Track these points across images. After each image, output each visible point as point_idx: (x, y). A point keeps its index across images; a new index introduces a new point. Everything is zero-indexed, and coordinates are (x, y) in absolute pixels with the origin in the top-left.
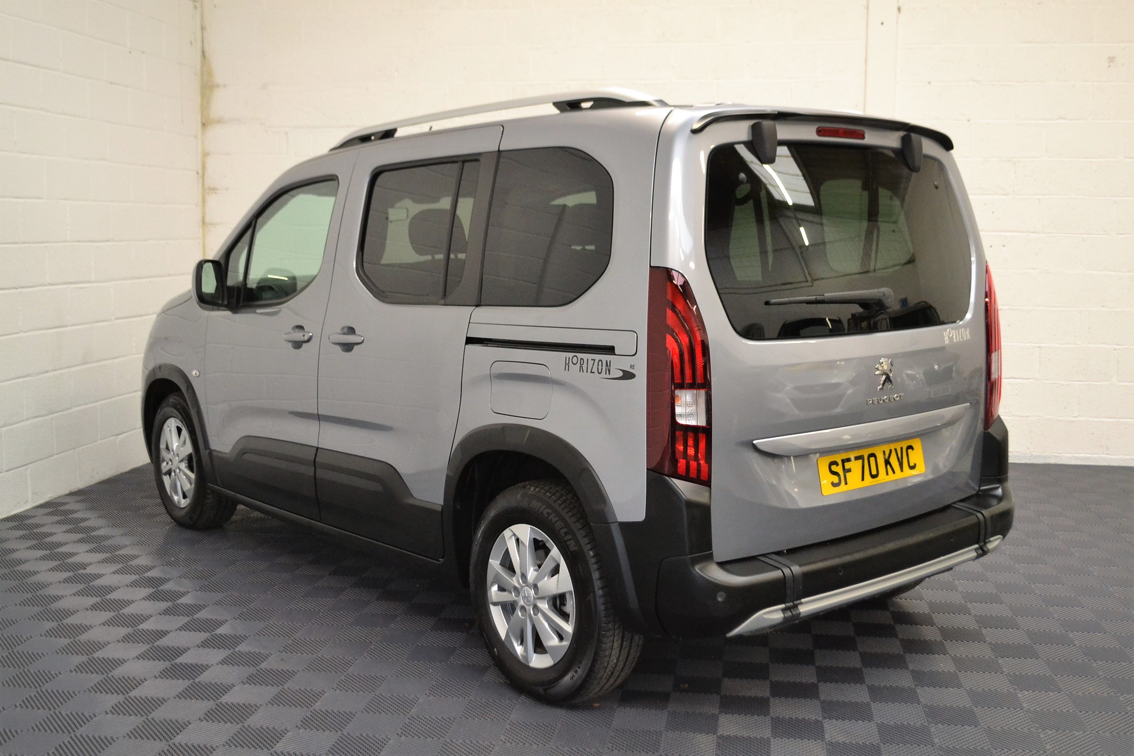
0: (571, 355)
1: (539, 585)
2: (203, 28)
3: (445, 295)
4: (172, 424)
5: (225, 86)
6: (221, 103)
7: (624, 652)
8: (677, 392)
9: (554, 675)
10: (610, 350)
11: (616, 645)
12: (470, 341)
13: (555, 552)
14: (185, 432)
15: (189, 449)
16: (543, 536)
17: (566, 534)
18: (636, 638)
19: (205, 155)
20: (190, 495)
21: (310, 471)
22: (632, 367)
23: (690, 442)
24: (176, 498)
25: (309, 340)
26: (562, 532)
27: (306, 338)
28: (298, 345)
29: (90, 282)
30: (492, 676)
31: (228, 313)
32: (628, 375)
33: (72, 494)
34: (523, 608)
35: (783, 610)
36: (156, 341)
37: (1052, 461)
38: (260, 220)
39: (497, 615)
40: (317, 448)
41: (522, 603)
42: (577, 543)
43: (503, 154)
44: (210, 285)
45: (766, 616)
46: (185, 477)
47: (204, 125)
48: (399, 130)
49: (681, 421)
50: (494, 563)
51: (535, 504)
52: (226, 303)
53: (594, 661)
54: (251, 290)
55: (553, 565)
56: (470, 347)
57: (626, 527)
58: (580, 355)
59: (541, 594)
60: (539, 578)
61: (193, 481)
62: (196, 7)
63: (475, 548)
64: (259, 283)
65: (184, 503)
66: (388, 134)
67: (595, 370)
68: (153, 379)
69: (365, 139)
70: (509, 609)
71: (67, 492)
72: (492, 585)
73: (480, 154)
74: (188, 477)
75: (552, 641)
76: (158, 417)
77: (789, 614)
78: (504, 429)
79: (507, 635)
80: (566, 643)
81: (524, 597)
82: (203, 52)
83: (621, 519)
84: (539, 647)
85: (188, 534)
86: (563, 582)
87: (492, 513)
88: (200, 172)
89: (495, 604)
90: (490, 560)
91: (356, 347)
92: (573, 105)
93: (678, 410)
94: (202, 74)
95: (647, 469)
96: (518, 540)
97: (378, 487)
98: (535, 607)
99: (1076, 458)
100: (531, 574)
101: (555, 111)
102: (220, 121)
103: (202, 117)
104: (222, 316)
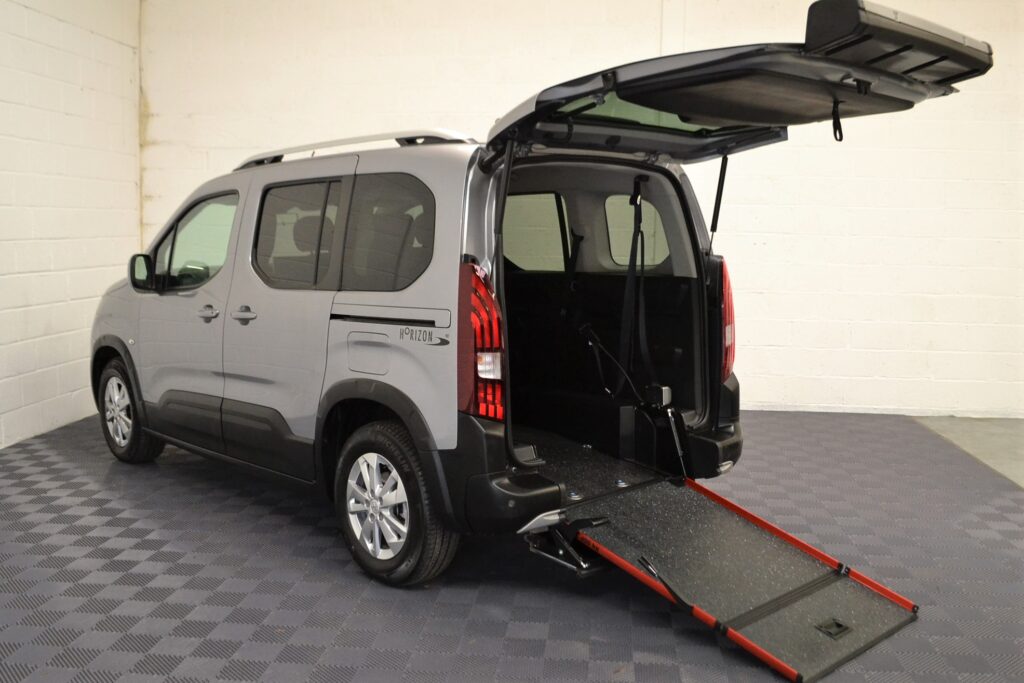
0: (404, 327)
1: (384, 498)
2: (141, 70)
3: (316, 282)
4: (114, 382)
5: (157, 115)
6: (155, 129)
7: (445, 546)
8: (479, 354)
9: (393, 564)
10: (431, 323)
11: (438, 541)
12: (334, 317)
13: (394, 473)
14: (124, 388)
15: (127, 401)
16: (386, 462)
17: (402, 459)
18: (454, 536)
19: (143, 169)
20: (128, 437)
21: (217, 416)
22: (447, 336)
23: (490, 391)
24: (117, 439)
25: (216, 316)
26: (399, 458)
27: (214, 315)
28: (208, 320)
29: (50, 271)
30: (352, 567)
31: (156, 295)
32: (444, 342)
33: (36, 437)
34: (372, 515)
35: (559, 514)
36: (102, 317)
37: (801, 409)
38: (180, 224)
39: (354, 521)
40: (223, 399)
41: (371, 511)
42: (410, 467)
43: (358, 178)
44: (142, 273)
45: (546, 518)
46: (124, 422)
47: (141, 146)
48: (284, 156)
49: (482, 376)
50: (352, 482)
51: (381, 438)
52: (154, 287)
53: (423, 553)
54: (174, 277)
55: (393, 483)
56: (334, 321)
57: (442, 453)
58: (411, 328)
59: (384, 505)
60: (383, 492)
61: (130, 426)
62: (135, 53)
63: (338, 472)
64: (180, 272)
65: (124, 443)
66: (277, 159)
67: (421, 338)
68: (99, 346)
69: (260, 162)
70: (362, 516)
71: (33, 436)
72: (351, 498)
73: (342, 177)
74: (127, 423)
75: (393, 539)
76: (103, 377)
77: (563, 516)
78: (357, 382)
79: (361, 536)
80: (402, 540)
81: (373, 507)
82: (141, 88)
83: (440, 447)
84: (384, 544)
85: (127, 467)
86: (400, 495)
87: (349, 445)
88: (138, 182)
89: (353, 513)
90: (349, 481)
91: (251, 322)
92: (410, 141)
93: (480, 368)
94: (140, 105)
95: (459, 411)
96: (368, 465)
97: (265, 427)
98: (381, 515)
99: (819, 407)
100: (378, 489)
101: (397, 145)
102: (154, 143)
103: (140, 139)
104: (152, 297)
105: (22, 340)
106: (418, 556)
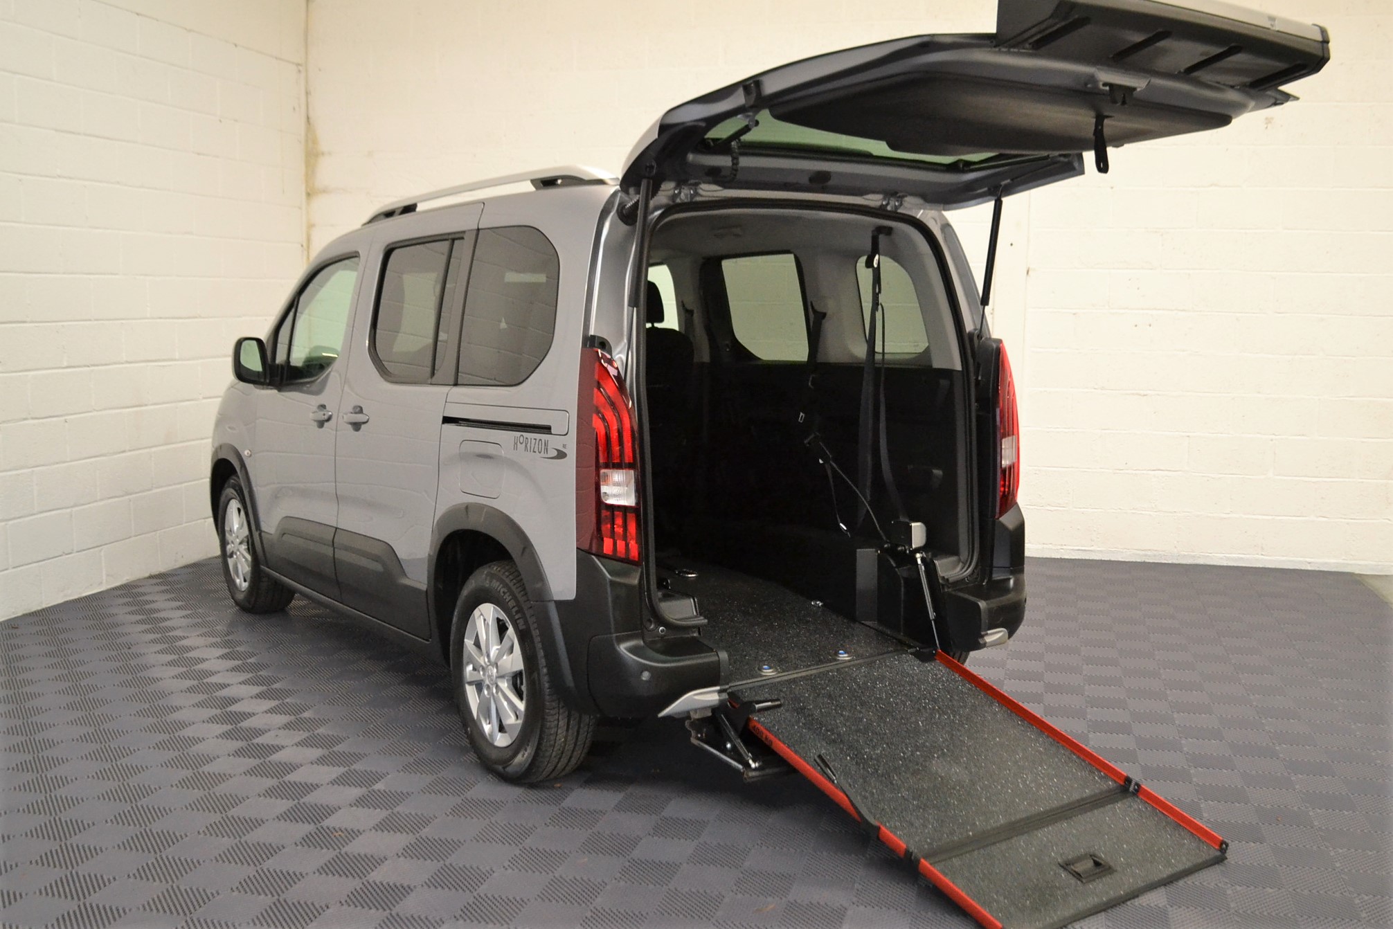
0: (518, 434)
1: (499, 664)
2: (307, 93)
3: (433, 374)
4: (234, 505)
5: (330, 154)
6: (327, 173)
7: (573, 732)
8: (603, 471)
9: (510, 753)
10: (546, 429)
11: (561, 723)
12: (447, 420)
13: (511, 631)
14: (242, 513)
15: (245, 532)
16: (503, 616)
17: (518, 612)
18: (586, 719)
19: (311, 226)
20: (248, 578)
21: (329, 551)
22: (564, 446)
23: (619, 521)
24: (238, 581)
25: (329, 419)
26: (515, 611)
27: (326, 417)
28: (321, 424)
29: (175, 360)
30: (472, 756)
31: (275, 391)
32: (561, 455)
33: (151, 577)
34: (488, 687)
35: (720, 692)
36: (222, 421)
39: (471, 692)
40: (336, 528)
41: (487, 682)
42: (526, 622)
43: (480, 231)
44: (253, 362)
45: (696, 697)
46: (244, 560)
47: (308, 195)
48: (419, 205)
49: (610, 501)
50: (469, 642)
51: (495, 584)
52: (268, 381)
53: (541, 739)
54: (296, 368)
55: (510, 644)
56: (446, 426)
57: (560, 604)
58: (525, 434)
59: (502, 673)
60: (500, 656)
61: (250, 563)
62: (300, 71)
63: (453, 628)
64: (305, 362)
65: (245, 585)
66: (409, 209)
67: (536, 450)
68: (215, 460)
69: (389, 214)
70: (479, 686)
71: (147, 575)
72: (468, 664)
73: (464, 232)
74: (246, 560)
75: (511, 720)
76: (223, 499)
77: (725, 696)
78: (468, 508)
79: (478, 716)
80: (520, 722)
81: (489, 676)
82: (308, 118)
83: (556, 598)
84: (502, 729)
85: (247, 618)
86: (514, 661)
87: (465, 592)
88: (305, 245)
89: (470, 683)
90: (465, 640)
91: (363, 426)
92: (548, 183)
93: (604, 489)
94: (307, 141)
95: (577, 548)
96: (485, 620)
97: (379, 568)
98: (497, 687)
100: (494, 650)
101: (532, 188)
102: (325, 191)
103: (307, 186)
104: (270, 393)
105: (130, 451)
106: (536, 744)
